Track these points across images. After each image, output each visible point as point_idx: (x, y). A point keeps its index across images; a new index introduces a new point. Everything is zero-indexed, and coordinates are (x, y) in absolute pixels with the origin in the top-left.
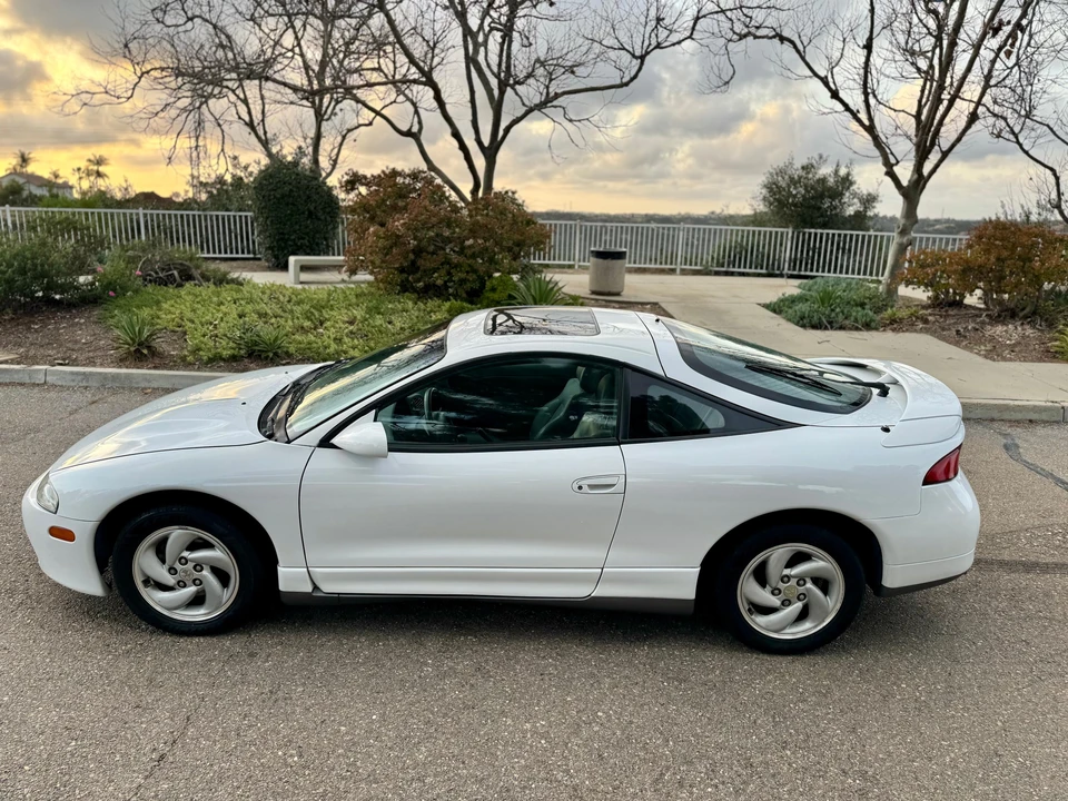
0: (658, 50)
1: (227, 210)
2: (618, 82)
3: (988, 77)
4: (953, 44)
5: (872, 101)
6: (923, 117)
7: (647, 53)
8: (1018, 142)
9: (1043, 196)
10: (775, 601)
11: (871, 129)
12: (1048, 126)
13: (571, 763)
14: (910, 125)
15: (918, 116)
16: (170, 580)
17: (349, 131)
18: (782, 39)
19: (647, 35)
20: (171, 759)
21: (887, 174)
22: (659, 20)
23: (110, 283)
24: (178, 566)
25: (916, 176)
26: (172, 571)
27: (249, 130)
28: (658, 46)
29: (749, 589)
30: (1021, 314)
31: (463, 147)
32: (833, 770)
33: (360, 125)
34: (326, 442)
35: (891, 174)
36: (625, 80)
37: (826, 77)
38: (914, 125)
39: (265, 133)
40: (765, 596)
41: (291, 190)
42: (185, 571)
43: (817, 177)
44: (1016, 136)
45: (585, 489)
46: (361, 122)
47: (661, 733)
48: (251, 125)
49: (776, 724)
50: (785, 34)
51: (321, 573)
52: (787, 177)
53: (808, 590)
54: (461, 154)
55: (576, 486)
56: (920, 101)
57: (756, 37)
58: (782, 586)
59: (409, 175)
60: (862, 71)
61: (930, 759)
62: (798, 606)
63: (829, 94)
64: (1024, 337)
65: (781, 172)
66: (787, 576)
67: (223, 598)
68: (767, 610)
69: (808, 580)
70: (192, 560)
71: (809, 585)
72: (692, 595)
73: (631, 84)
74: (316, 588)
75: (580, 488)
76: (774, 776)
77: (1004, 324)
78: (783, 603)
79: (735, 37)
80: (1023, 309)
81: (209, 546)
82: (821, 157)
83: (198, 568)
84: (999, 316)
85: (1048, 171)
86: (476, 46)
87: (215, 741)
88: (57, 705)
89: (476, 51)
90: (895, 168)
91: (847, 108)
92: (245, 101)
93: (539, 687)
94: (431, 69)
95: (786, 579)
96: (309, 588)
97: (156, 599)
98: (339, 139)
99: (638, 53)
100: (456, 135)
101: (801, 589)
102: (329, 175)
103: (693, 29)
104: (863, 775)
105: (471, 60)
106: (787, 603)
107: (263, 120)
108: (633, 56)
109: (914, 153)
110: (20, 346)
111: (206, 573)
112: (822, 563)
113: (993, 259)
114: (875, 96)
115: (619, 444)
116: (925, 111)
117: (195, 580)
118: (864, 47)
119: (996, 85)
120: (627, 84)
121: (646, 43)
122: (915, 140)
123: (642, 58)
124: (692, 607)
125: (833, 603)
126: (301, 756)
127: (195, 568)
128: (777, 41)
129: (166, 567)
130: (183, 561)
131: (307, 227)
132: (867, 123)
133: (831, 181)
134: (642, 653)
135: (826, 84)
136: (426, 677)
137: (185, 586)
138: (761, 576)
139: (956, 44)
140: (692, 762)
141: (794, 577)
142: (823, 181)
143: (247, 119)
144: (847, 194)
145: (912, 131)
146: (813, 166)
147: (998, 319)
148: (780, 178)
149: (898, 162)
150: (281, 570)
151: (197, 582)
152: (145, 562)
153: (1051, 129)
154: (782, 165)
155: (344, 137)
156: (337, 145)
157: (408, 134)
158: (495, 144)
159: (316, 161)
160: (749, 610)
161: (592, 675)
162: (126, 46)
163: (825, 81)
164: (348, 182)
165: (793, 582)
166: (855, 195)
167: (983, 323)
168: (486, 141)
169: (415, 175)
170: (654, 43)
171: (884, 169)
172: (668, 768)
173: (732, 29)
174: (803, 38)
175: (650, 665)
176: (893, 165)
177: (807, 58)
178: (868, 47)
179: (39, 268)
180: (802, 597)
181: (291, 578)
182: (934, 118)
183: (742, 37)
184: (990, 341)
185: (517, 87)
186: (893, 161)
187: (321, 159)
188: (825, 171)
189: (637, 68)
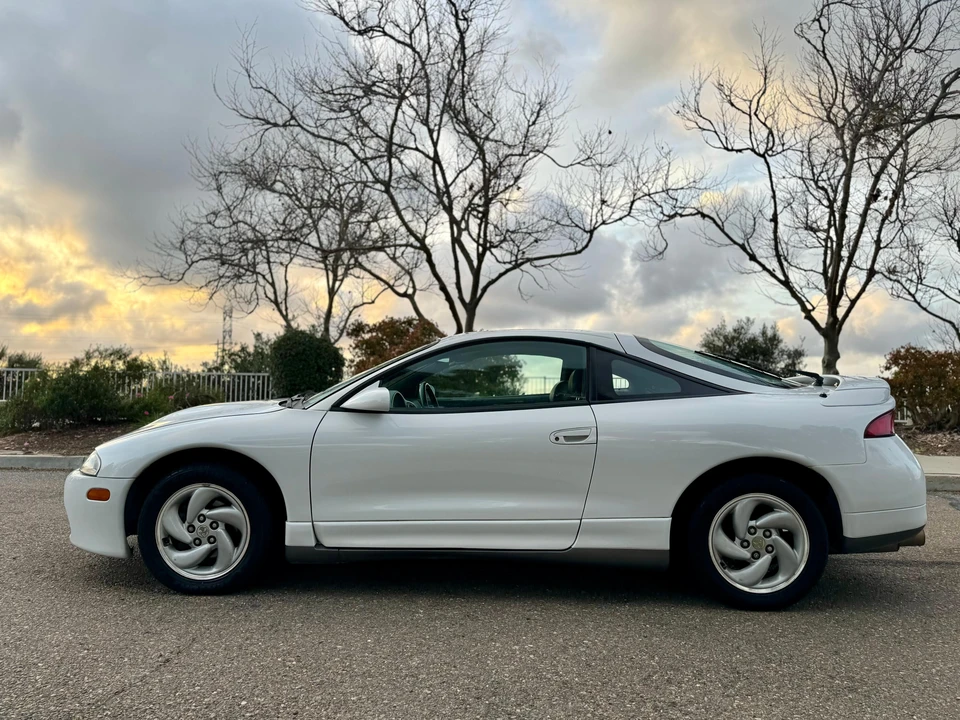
0: (603, 226)
1: (249, 372)
2: (573, 251)
3: (878, 242)
4: (843, 216)
5: (785, 264)
6: (829, 275)
7: (595, 229)
8: (915, 301)
9: (948, 346)
10: (745, 554)
11: (786, 283)
12: (939, 289)
13: (560, 668)
14: (821, 282)
15: (825, 273)
16: (188, 537)
17: (355, 307)
18: (704, 216)
19: (594, 214)
20: (176, 661)
21: (806, 318)
22: (603, 202)
23: (146, 406)
24: (197, 524)
25: (831, 319)
26: (191, 528)
27: (274, 306)
28: (604, 223)
29: (718, 541)
30: (947, 426)
31: (449, 298)
32: (819, 676)
33: (364, 304)
34: (337, 407)
35: (809, 317)
36: (578, 249)
37: (744, 244)
38: (823, 281)
39: (286, 309)
40: (735, 549)
41: (304, 350)
42: (202, 529)
43: (748, 336)
44: (913, 296)
45: (562, 440)
46: (365, 301)
47: (647, 653)
48: (276, 302)
49: (758, 650)
50: (706, 212)
51: (325, 527)
52: (722, 338)
53: (774, 540)
54: (447, 305)
55: (553, 438)
56: (825, 262)
57: (681, 216)
58: (749, 537)
59: (404, 322)
60: (772, 242)
61: (917, 671)
62: (766, 559)
63: (748, 257)
64: (953, 441)
65: (716, 333)
66: (752, 527)
67: (233, 556)
68: (739, 564)
69: (773, 531)
70: (210, 517)
71: (775, 536)
72: (666, 546)
73: (583, 252)
74: (318, 544)
75: (557, 439)
76: (761, 678)
77: (932, 433)
78: (753, 556)
79: (666, 218)
80: (948, 421)
81: (227, 504)
82: (748, 320)
83: (214, 525)
84: (928, 428)
85: (948, 324)
86: (460, 231)
87: (218, 653)
88: (73, 631)
89: (460, 234)
90: (812, 313)
91: (765, 268)
92: (273, 284)
93: (526, 626)
94: (425, 237)
95: (752, 530)
96: (312, 543)
97: (173, 558)
98: (347, 314)
99: (588, 228)
100: (443, 288)
101: (768, 541)
102: (336, 341)
103: (631, 208)
104: (851, 679)
105: (456, 241)
106: (756, 555)
107: (285, 299)
108: (585, 231)
109: (826, 301)
110: (63, 449)
111: (221, 530)
112: (785, 513)
113: (910, 377)
114: (786, 260)
115: (590, 404)
116: (830, 270)
117: (211, 537)
118: (771, 220)
119: (885, 247)
120: (580, 252)
121: (594, 222)
122: (825, 291)
123: (591, 232)
124: (667, 559)
125: (800, 555)
126: (299, 661)
127: (211, 525)
128: (699, 217)
129: (186, 524)
130: (202, 518)
131: (315, 378)
132: (782, 278)
133: (761, 339)
134: (624, 610)
135: (744, 249)
136: (417, 620)
137: (199, 545)
138: (729, 528)
139: (846, 216)
140: (678, 670)
141: (759, 527)
142: (753, 340)
143: (272, 297)
144: (776, 352)
145: (822, 285)
146: (742, 328)
147: (927, 431)
148: (716, 339)
149: (814, 308)
150: (288, 524)
151: (212, 539)
152: (168, 520)
153: (943, 292)
154: (715, 327)
155: (350, 313)
156: (344, 318)
157: (404, 295)
158: (475, 300)
159: (327, 329)
160: (722, 564)
161: (576, 620)
162: (183, 242)
163: (743, 247)
164: (353, 330)
165: (760, 533)
166: (782, 352)
167: (914, 433)
168: (467, 298)
169: (409, 322)
170: (600, 220)
171: (803, 315)
172: (655, 673)
173: (662, 213)
174: (721, 216)
175: (632, 615)
176: (810, 311)
177: (726, 230)
178: (775, 219)
179: (90, 387)
180: (770, 549)
181: (297, 532)
182: (837, 275)
183: (671, 217)
184: (923, 446)
185: (493, 250)
186: (809, 307)
187: (331, 329)
188: (755, 331)
189: (587, 240)
